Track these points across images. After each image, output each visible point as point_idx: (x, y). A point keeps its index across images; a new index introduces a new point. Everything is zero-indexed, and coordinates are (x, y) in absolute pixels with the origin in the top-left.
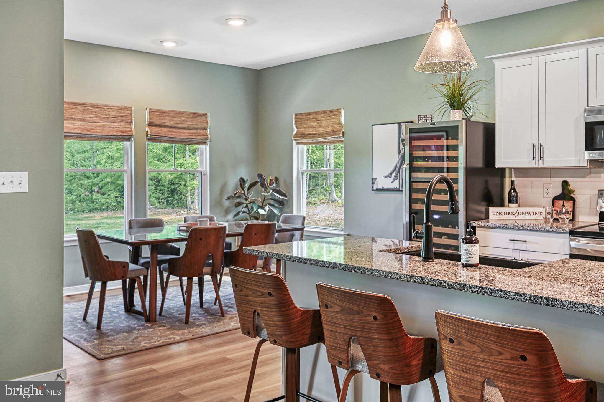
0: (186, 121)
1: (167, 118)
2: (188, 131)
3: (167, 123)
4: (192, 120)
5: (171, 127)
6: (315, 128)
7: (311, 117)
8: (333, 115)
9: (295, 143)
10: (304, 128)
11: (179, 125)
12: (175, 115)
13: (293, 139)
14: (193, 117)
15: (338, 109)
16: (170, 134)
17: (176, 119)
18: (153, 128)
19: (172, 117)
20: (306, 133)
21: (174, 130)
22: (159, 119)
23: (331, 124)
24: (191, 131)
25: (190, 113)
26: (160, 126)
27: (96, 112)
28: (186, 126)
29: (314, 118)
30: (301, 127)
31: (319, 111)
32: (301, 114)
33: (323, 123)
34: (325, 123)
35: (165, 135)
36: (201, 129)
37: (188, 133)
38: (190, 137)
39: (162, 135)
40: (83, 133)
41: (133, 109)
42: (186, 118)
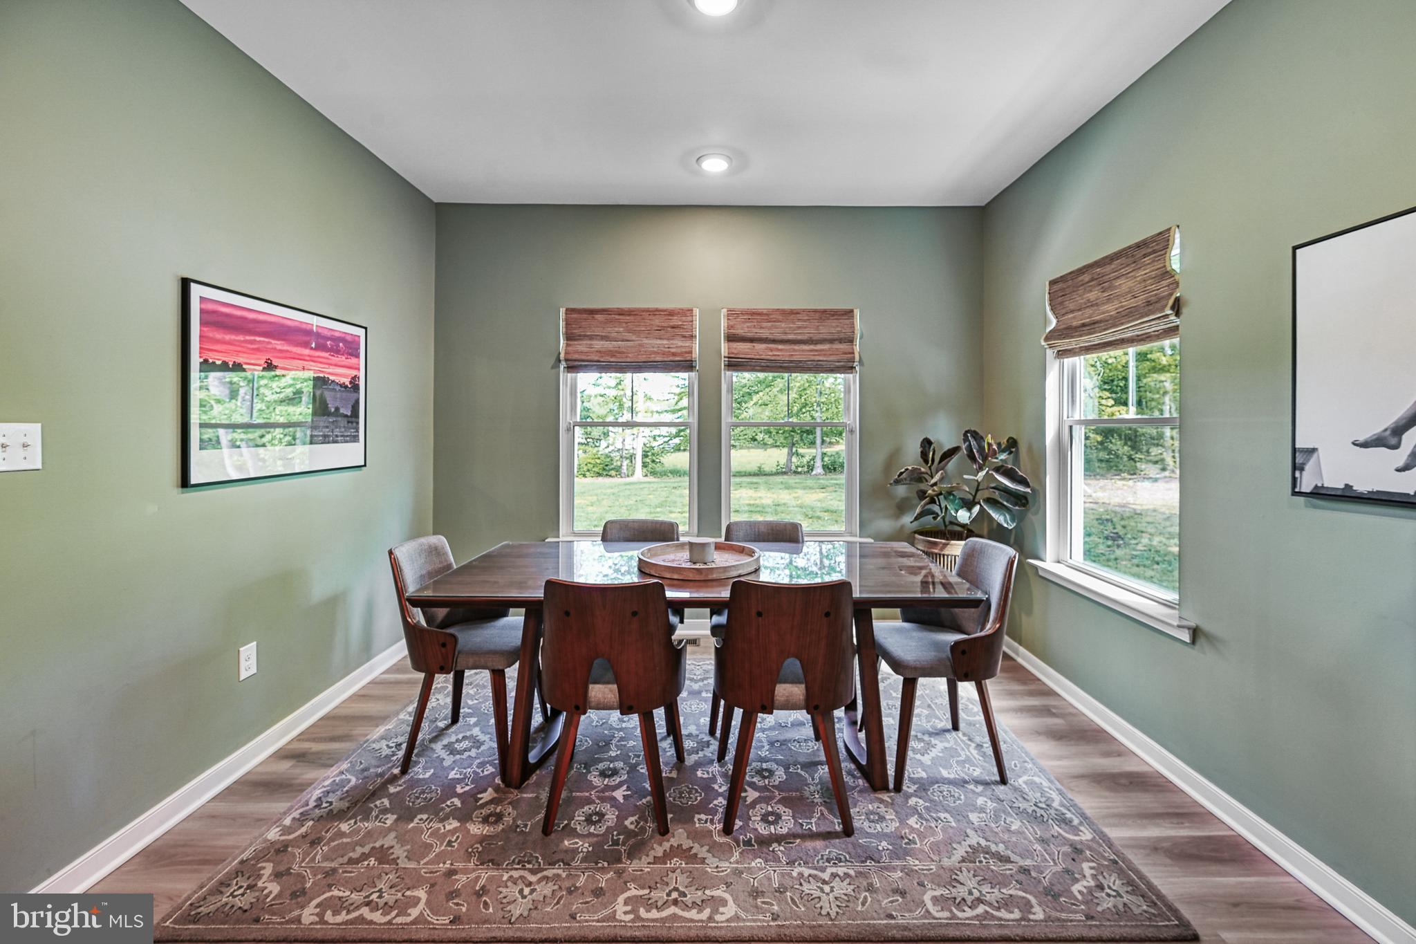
0: (805, 328)
1: (765, 324)
2: (812, 347)
3: (765, 333)
4: (817, 324)
5: (774, 341)
6: (1097, 305)
7: (1086, 277)
8: (1145, 256)
9: (1050, 353)
10: (1072, 311)
11: (791, 337)
12: (780, 318)
13: (1043, 343)
14: (821, 318)
15: (1160, 233)
16: (771, 353)
17: (783, 325)
18: (735, 345)
19: (774, 321)
20: (1075, 324)
21: (780, 347)
22: (748, 327)
23: (1140, 283)
24: (819, 347)
25: (815, 311)
26: (752, 340)
27: (627, 323)
28: (805, 337)
29: (1092, 280)
30: (1064, 311)
31: (1106, 257)
32: (1063, 279)
33: (1115, 288)
34: (1124, 285)
35: (758, 357)
36: (841, 341)
37: (811, 351)
38: (812, 358)
39: (753, 356)
40: (602, 360)
41: (697, 312)
42: (805, 321)
